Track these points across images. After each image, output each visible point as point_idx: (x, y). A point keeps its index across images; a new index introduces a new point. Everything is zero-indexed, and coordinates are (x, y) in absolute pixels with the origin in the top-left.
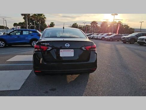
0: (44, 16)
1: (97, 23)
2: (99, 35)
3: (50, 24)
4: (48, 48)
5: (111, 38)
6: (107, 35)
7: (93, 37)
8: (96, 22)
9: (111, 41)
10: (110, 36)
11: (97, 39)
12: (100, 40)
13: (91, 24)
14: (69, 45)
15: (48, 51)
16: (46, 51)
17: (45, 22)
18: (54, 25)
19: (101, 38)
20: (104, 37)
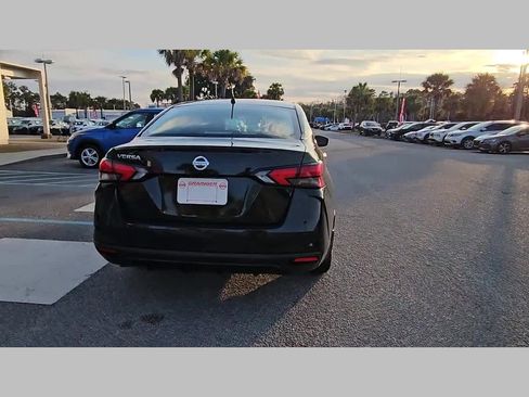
0: (239, 62)
1: (451, 83)
2: (454, 130)
3: (269, 91)
4: (136, 172)
5: (503, 141)
6: (489, 128)
7: (428, 135)
8: (446, 77)
9: (502, 153)
10: (501, 134)
11: (443, 144)
12: (456, 146)
13: (425, 85)
14: (206, 163)
15: (137, 181)
16: (130, 180)
17: (254, 84)
18: (282, 93)
19: (459, 140)
20: (472, 138)
